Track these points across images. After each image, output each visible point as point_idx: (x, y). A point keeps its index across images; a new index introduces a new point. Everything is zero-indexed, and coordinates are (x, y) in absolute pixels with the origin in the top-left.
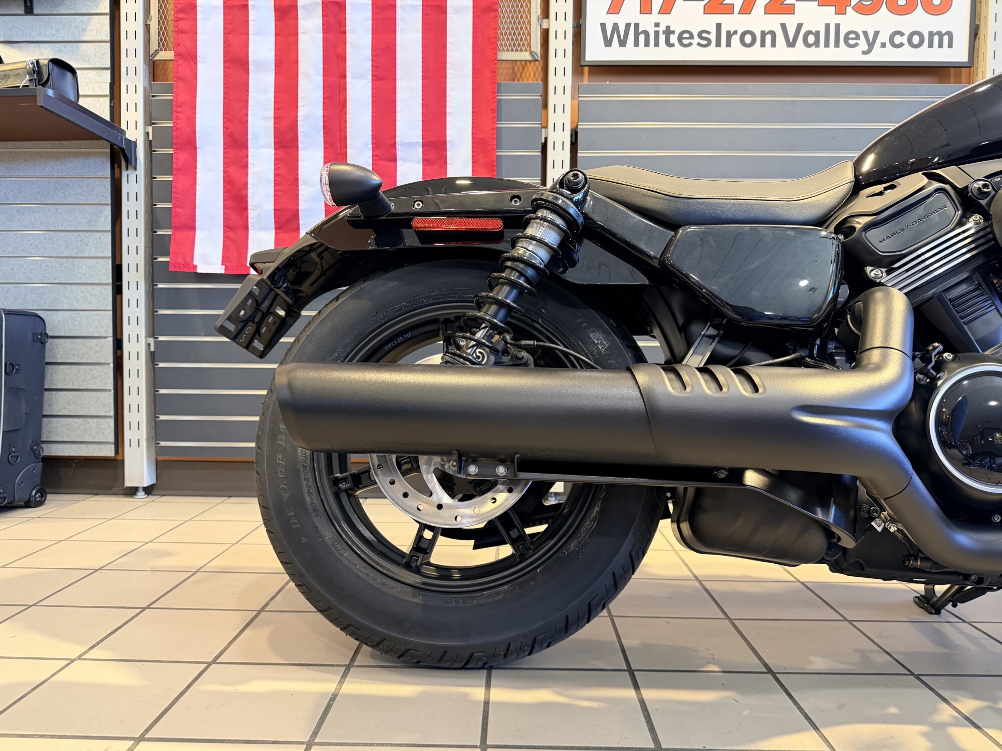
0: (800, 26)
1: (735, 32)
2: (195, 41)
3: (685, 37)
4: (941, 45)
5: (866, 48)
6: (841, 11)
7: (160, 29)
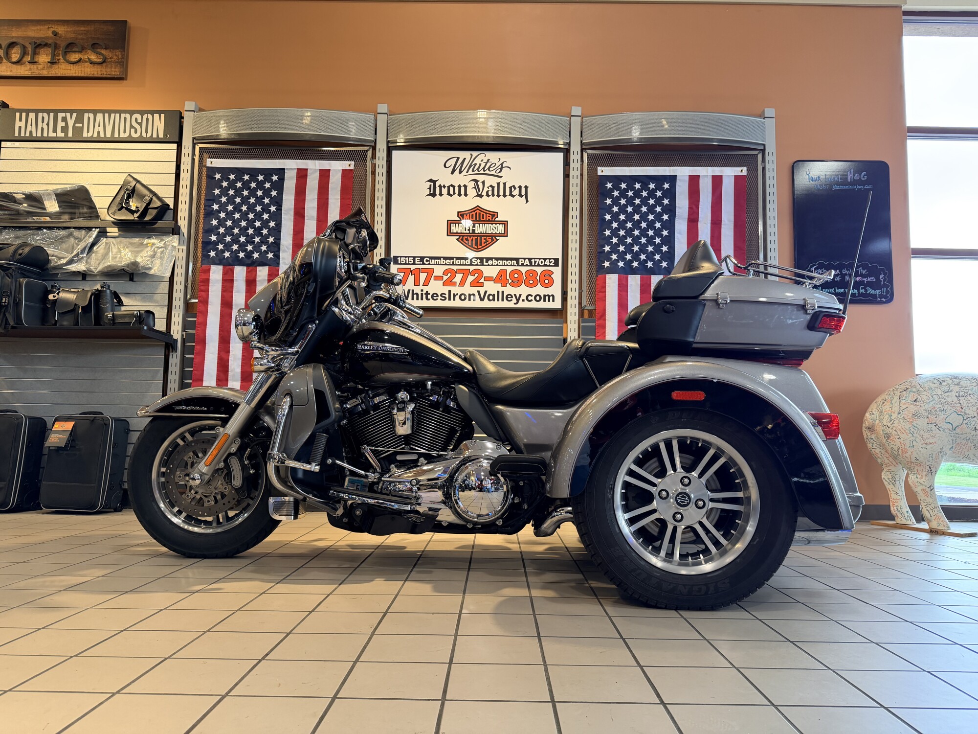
0: (486, 292)
1: (457, 294)
2: (208, 295)
3: (434, 296)
4: (549, 301)
5: (516, 302)
6: (504, 285)
7: (192, 288)
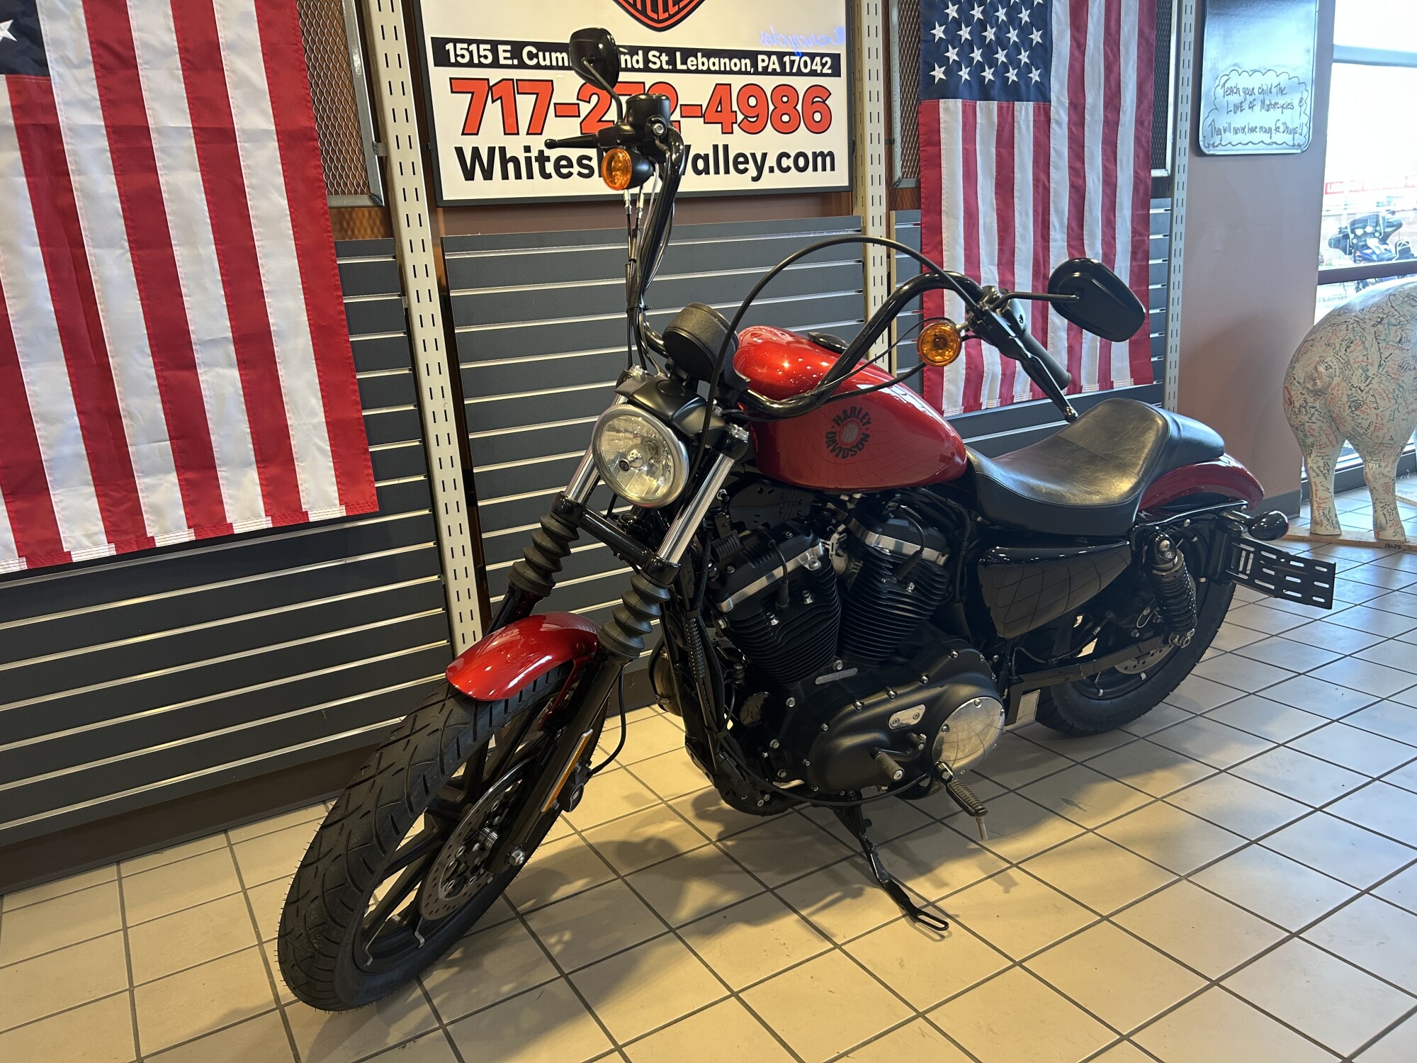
3: (562, 166)
4: (824, 169)
5: (755, 174)
6: (727, 131)
